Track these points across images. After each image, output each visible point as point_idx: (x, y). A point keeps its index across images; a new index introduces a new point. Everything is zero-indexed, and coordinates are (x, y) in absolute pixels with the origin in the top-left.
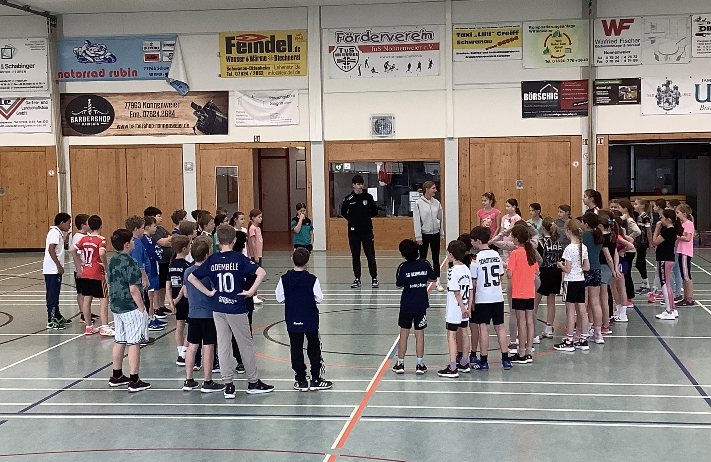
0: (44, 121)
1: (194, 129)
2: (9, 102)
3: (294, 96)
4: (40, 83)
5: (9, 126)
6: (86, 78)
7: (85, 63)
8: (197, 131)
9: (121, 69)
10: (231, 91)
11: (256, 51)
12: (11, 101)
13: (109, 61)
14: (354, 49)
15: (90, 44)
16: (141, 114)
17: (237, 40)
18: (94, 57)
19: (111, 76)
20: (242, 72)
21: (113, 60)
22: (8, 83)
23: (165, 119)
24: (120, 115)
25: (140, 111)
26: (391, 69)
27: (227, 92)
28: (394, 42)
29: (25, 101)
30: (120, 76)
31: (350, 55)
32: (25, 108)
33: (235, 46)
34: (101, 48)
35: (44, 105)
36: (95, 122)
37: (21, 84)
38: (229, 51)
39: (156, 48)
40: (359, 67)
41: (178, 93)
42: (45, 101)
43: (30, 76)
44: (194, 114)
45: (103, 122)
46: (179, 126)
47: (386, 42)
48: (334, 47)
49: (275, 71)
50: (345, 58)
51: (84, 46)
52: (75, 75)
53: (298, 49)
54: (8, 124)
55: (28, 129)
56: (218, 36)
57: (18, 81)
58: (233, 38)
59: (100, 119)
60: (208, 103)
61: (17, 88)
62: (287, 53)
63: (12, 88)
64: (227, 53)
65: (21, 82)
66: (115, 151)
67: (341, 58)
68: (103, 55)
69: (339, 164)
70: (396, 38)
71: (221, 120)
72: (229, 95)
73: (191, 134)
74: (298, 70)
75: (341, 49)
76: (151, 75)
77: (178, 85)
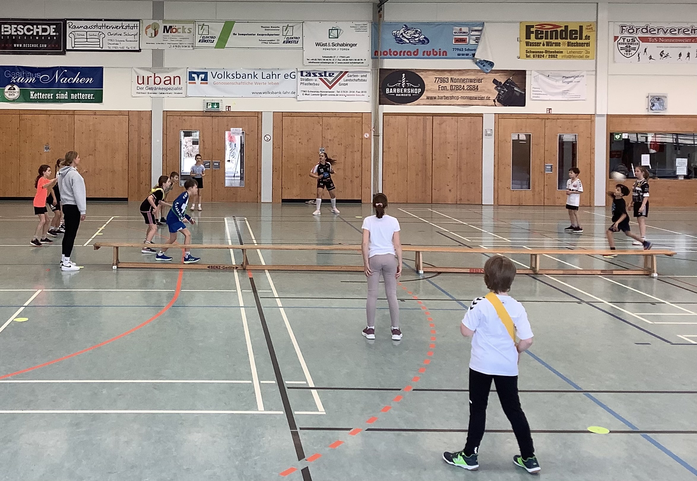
0: (362, 92)
1: (494, 101)
2: (332, 75)
3: (583, 76)
4: (362, 60)
5: (332, 95)
6: (402, 56)
7: (402, 44)
8: (497, 103)
9: (433, 50)
10: (528, 71)
11: (551, 38)
12: (335, 74)
13: (423, 42)
14: (636, 40)
15: (407, 29)
16: (449, 88)
17: (536, 28)
18: (410, 39)
19: (424, 55)
20: (539, 55)
21: (426, 42)
22: (333, 58)
23: (469, 92)
24: (429, 88)
25: (448, 85)
26: (665, 57)
27: (524, 71)
28: (668, 35)
29: (347, 74)
30: (432, 56)
31: (631, 44)
32: (347, 80)
33: (533, 33)
34: (416, 31)
35: (363, 78)
36: (407, 93)
37: (344, 60)
38: (528, 37)
39: (464, 33)
40: (639, 54)
41: (482, 71)
42: (365, 74)
43: (352, 53)
44: (495, 88)
45: (414, 94)
46: (482, 99)
47: (661, 35)
48: (618, 37)
49: (568, 55)
50: (627, 46)
51: (402, 29)
52: (392, 53)
53: (588, 37)
54: (330, 93)
55: (348, 98)
56: (518, 24)
57: (342, 57)
58: (533, 26)
59: (412, 91)
60: (507, 80)
61: (340, 63)
62: (578, 41)
63: (336, 63)
64: (526, 39)
65: (344, 58)
66: (423, 118)
67: (624, 46)
68: (417, 37)
69: (618, 134)
70: (670, 32)
71: (518, 94)
72: (527, 73)
73: (492, 106)
74: (588, 55)
75: (624, 39)
76: (459, 55)
77: (482, 64)
